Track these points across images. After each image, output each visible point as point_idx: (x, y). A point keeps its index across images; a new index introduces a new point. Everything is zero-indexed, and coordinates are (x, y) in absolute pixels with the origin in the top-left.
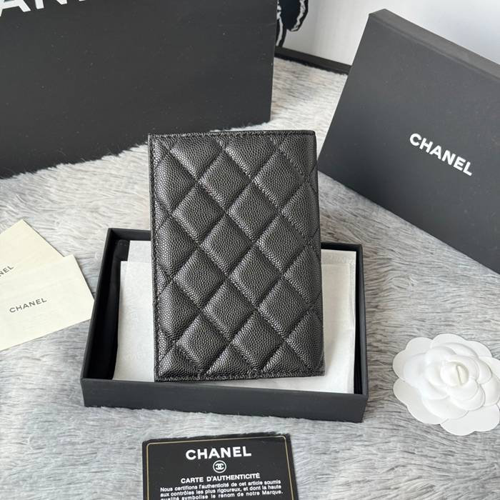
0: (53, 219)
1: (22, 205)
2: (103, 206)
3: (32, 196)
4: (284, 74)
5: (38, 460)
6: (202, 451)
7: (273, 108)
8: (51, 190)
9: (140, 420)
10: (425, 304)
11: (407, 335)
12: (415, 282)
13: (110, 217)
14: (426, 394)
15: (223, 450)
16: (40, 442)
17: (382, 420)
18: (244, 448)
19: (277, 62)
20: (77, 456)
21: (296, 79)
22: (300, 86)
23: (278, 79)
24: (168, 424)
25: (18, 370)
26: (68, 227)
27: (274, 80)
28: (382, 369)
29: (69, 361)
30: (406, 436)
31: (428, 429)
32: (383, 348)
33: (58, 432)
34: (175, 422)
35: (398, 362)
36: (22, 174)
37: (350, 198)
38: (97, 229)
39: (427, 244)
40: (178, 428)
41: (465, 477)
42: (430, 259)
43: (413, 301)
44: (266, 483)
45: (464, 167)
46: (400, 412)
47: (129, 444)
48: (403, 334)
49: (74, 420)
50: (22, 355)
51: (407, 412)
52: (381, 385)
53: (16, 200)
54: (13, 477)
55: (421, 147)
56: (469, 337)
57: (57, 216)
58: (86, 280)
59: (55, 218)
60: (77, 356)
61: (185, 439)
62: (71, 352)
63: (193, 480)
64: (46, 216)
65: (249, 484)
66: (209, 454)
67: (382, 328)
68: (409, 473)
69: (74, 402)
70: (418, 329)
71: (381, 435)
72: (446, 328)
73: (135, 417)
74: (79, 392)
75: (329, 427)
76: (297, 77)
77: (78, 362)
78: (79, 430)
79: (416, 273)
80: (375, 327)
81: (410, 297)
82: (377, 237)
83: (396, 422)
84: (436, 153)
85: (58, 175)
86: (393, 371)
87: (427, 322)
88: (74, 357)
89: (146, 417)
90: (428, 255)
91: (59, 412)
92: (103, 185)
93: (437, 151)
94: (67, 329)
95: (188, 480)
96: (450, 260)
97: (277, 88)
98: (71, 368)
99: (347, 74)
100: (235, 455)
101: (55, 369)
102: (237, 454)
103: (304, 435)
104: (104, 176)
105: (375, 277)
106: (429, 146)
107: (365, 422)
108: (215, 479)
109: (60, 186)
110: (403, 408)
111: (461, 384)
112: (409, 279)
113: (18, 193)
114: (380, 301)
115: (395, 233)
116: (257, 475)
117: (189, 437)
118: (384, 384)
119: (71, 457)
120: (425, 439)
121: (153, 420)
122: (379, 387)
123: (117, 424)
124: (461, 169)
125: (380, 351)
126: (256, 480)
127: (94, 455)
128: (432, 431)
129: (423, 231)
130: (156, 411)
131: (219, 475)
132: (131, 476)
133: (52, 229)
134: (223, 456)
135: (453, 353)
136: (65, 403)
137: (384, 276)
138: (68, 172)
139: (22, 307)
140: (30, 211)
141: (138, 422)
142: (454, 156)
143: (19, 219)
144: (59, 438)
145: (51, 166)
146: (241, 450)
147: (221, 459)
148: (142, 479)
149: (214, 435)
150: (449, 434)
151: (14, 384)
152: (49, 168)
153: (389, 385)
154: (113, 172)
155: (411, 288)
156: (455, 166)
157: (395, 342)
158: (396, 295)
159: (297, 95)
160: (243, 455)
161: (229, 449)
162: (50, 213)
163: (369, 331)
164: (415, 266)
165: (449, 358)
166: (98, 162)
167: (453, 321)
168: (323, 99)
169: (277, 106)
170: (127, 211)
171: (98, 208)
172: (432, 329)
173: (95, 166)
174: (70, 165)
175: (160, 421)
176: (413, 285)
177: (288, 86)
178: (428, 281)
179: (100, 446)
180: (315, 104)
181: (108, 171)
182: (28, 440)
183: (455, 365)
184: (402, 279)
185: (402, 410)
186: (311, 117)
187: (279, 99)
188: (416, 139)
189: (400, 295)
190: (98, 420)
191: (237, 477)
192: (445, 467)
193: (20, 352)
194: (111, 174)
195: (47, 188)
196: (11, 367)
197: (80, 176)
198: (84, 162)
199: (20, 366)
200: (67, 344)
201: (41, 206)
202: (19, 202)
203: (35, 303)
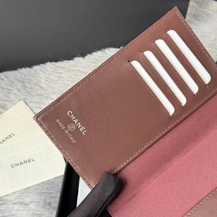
0: (41, 101)
1: (22, 90)
3: (29, 84)
8: (42, 80)
22: (201, 12)
29: (47, 207)
36: (24, 69)
50: (17, 200)
53: (19, 87)
62: (48, 201)
64: (37, 99)
76: (200, 6)
77: (53, 208)
85: (46, 70)
94: (47, 182)
101: (37, 213)
104: (74, 72)
109: (47, 78)
113: (20, 81)
133: (41, 108)
139: (19, 164)
140: (27, 95)
143: (21, 100)
152: (41, 65)
154: (81, 69)
162: (40, 96)
166: (71, 62)
173: (69, 64)
174: (54, 63)
181: (77, 69)
186: (208, 35)
194: (79, 71)
195: (39, 79)
196: (9, 209)
197: (59, 71)
198: (62, 61)
199: (15, 209)
200: (46, 194)
201: (34, 91)
202: (21, 88)
203: (28, 162)
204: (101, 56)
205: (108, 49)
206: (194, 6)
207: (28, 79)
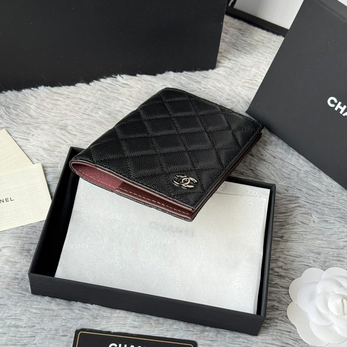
0: (29, 131)
1: (5, 117)
2: (71, 125)
3: (15, 110)
4: (232, 31)
6: (123, 346)
7: (218, 58)
8: (32, 107)
9: (75, 313)
10: (322, 240)
11: (305, 265)
12: (317, 220)
13: (75, 135)
14: (314, 319)
17: (274, 337)
19: (227, 19)
20: (19, 337)
21: (241, 35)
22: (243, 42)
23: (226, 33)
24: (96, 319)
26: (40, 140)
27: (223, 34)
28: (279, 291)
29: (24, 254)
32: (282, 274)
33: (6, 314)
34: (103, 317)
35: (294, 286)
36: (10, 91)
38: (63, 144)
39: (330, 188)
40: (105, 323)
42: (331, 201)
43: (312, 236)
46: (290, 332)
47: (63, 332)
48: (301, 263)
49: (20, 306)
51: (296, 333)
52: (277, 306)
53: (2, 112)
55: (336, 109)
59: (31, 130)
61: (109, 333)
62: (26, 247)
64: (23, 128)
67: (284, 256)
70: (314, 261)
72: (337, 262)
73: (71, 309)
75: (229, 338)
76: (242, 34)
78: (24, 315)
79: (317, 212)
80: (278, 255)
81: (310, 232)
82: (289, 177)
83: (285, 340)
85: (38, 95)
86: (288, 294)
87: (322, 255)
88: (29, 251)
89: (80, 310)
90: (330, 198)
91: (10, 297)
92: (73, 107)
94: (27, 226)
97: (224, 41)
98: (25, 260)
99: (284, 36)
101: (12, 260)
103: (209, 342)
104: (75, 100)
105: (284, 211)
106: (343, 109)
107: (260, 336)
109: (39, 104)
110: (294, 329)
111: (344, 315)
112: (311, 216)
113: (4, 106)
114: (285, 233)
115: (305, 175)
117: (113, 331)
118: (280, 305)
119: (14, 338)
121: (86, 314)
122: (275, 307)
123: (55, 314)
125: (281, 276)
127: (33, 338)
130: (89, 305)
133: (28, 140)
135: (340, 285)
136: (16, 290)
137: (291, 211)
138: (46, 93)
140: (12, 122)
141: (73, 314)
143: (2, 128)
144: (6, 321)
145: (34, 87)
149: (134, 333)
152: (32, 89)
153: (284, 307)
154: (84, 97)
155: (312, 224)
157: (293, 270)
158: (299, 229)
159: (240, 49)
162: (28, 126)
163: (273, 257)
165: (337, 290)
166: (72, 87)
167: (344, 258)
168: (260, 55)
169: (223, 56)
170: (89, 131)
171: (66, 127)
172: (326, 262)
173: (69, 90)
174: (49, 87)
175: (91, 316)
177: (234, 41)
178: (327, 219)
179: (38, 331)
180: (253, 58)
181: (79, 96)
183: (342, 298)
184: (306, 216)
185: (292, 331)
187: (225, 51)
188: (332, 102)
189: (302, 230)
190: (40, 309)
194: (81, 99)
195: (28, 105)
197: (56, 98)
198: (61, 86)
200: (25, 239)
201: (21, 120)
202: (4, 114)
203: (5, 201)
204: (111, 84)
205: (120, 76)
206: (235, 34)
207: (14, 104)
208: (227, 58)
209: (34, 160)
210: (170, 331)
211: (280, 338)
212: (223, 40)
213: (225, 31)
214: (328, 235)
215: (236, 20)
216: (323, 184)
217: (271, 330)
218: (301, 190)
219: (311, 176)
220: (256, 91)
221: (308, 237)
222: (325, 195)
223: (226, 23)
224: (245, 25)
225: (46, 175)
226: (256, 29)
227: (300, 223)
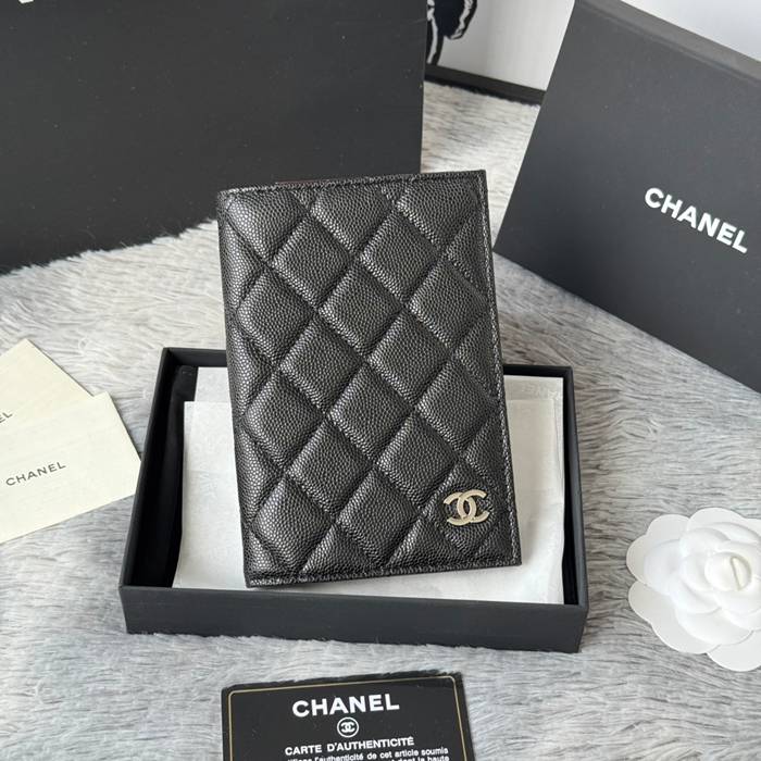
0: (75, 338)
1: (25, 317)
2: (156, 316)
3: (42, 302)
4: (441, 107)
5: (53, 721)
6: (319, 703)
7: (423, 159)
8: (74, 292)
9: (217, 654)
10: (676, 462)
11: (649, 511)
12: (659, 427)
13: (166, 333)
14: (682, 605)
15: (352, 700)
16: (55, 693)
17: (612, 648)
18: (387, 696)
19: (429, 88)
20: (117, 713)
21: (460, 114)
22: (467, 125)
23: (431, 114)
24: (261, 659)
25: (19, 577)
26: (99, 350)
27: (425, 116)
28: (609, 566)
29: (102, 561)
30: (652, 674)
31: (687, 662)
32: (610, 532)
33: (84, 675)
34: (274, 656)
35: (634, 553)
36: (26, 268)
37: (551, 297)
38: (145, 352)
39: (676, 367)
40: (279, 666)
41: (751, 738)
42: (682, 390)
43: (656, 457)
44: (423, 753)
45: (733, 239)
46: (640, 635)
47: (200, 693)
48: (642, 509)
49: (110, 655)
50: (25, 552)
51: (651, 634)
52: (608, 592)
53: (16, 309)
54: (11, 749)
55: (664, 210)
56: (750, 512)
57: (81, 333)
58: (129, 432)
59: (79, 335)
60: (115, 553)
61: (290, 683)
62: (104, 547)
63: (304, 749)
64: (64, 332)
65: (397, 755)
66: (329, 707)
67: (608, 500)
68: (659, 733)
69: (109, 627)
70: (666, 501)
71: (611, 672)
72: (711, 498)
73: (210, 649)
74: (118, 611)
75: (524, 660)
77: (117, 563)
78: (118, 671)
79: (659, 413)
80: (595, 499)
81: (651, 451)
82: (595, 356)
83: (634, 651)
84: (688, 219)
85: (83, 269)
86: (627, 568)
87: (681, 490)
88: (109, 554)
89: (227, 648)
90: (679, 384)
91: (86, 643)
92: (154, 282)
93: (690, 215)
94: (99, 510)
95: (296, 750)
96: (715, 391)
97: (429, 128)
98: (105, 572)
99: (540, 104)
100: (373, 709)
101: (79, 574)
102: (376, 706)
103: (485, 675)
104: (156, 270)
105: (594, 420)
106: (676, 207)
107: (584, 651)
108: (340, 747)
109: (86, 286)
110: (647, 628)
111: (740, 588)
112: (649, 422)
113: (19, 297)
114: (603, 458)
115: (624, 350)
116: (410, 741)
117: (296, 680)
118: (613, 590)
119: (106, 715)
120: (682, 677)
121: (239, 653)
122: (605, 594)
123: (179, 661)
124: (729, 243)
125: (606, 538)
126: (408, 748)
127: (144, 711)
128: (694, 665)
129: (669, 346)
130: (243, 638)
131: (348, 741)
132: (203, 744)
133: (74, 353)
134: (353, 710)
135: (724, 538)
136: (96, 628)
137: (608, 418)
138: (98, 263)
139: (26, 477)
140: (38, 325)
141: (215, 656)
142: (717, 221)
143: (21, 339)
144: (86, 686)
145: (71, 255)
146: (383, 700)
147: (349, 715)
148: (221, 750)
149: (338, 676)
150: (721, 669)
151: (12, 599)
152: (69, 258)
153: (622, 592)
154: (171, 262)
155: (652, 436)
156: (720, 238)
157: (629, 523)
158: (630, 447)
160: (385, 707)
161: (362, 698)
162: (71, 328)
163: (587, 505)
164: (658, 402)
165: (718, 547)
166: (146, 248)
167: (722, 488)
169: (431, 155)
170: (192, 323)
171: (147, 320)
172: (688, 501)
173: (142, 252)
174: (102, 252)
175: (250, 655)
176: (655, 431)
177: (447, 125)
178: (679, 424)
179: (152, 697)
180: (491, 151)
181: (162, 261)
182: (35, 688)
183: (729, 558)
184: (638, 422)
185: (643, 631)
187: (433, 145)
188: (654, 198)
189: (635, 448)
190: (148, 655)
191: (377, 744)
192: (717, 722)
193: (23, 548)
194: (168, 266)
195: (65, 289)
196: (8, 572)
197: (118, 270)
198: (123, 248)
199: (22, 570)
200: (98, 533)
201: (55, 318)
202: (20, 311)
203: (48, 470)
206: (448, 113)
207: (37, 292)
208: (440, 157)
209: (94, 389)
210: (409, 662)
211: (623, 649)
212: (428, 125)
213: (430, 110)
214: (686, 452)
215: (447, 88)
216: (662, 362)
217: (603, 637)
218: (621, 378)
219: (637, 350)
220: (505, 210)
221: (648, 460)
222: (669, 381)
223: (428, 95)
224: (465, 95)
225: (120, 413)
226: (488, 98)
227: (628, 436)
